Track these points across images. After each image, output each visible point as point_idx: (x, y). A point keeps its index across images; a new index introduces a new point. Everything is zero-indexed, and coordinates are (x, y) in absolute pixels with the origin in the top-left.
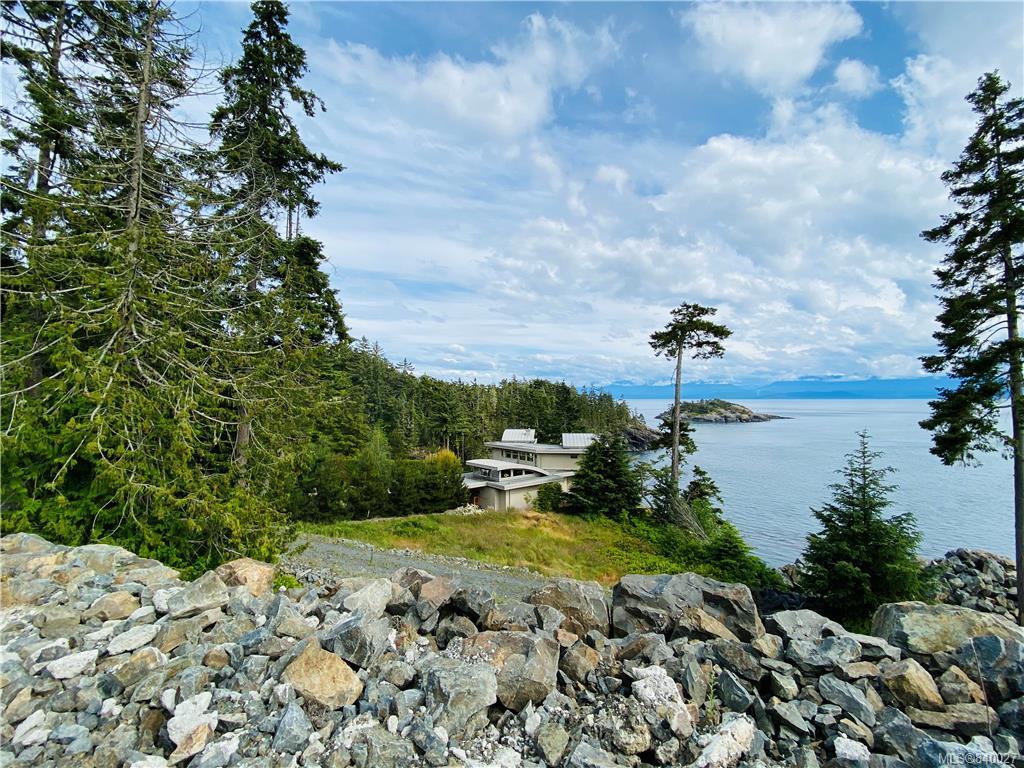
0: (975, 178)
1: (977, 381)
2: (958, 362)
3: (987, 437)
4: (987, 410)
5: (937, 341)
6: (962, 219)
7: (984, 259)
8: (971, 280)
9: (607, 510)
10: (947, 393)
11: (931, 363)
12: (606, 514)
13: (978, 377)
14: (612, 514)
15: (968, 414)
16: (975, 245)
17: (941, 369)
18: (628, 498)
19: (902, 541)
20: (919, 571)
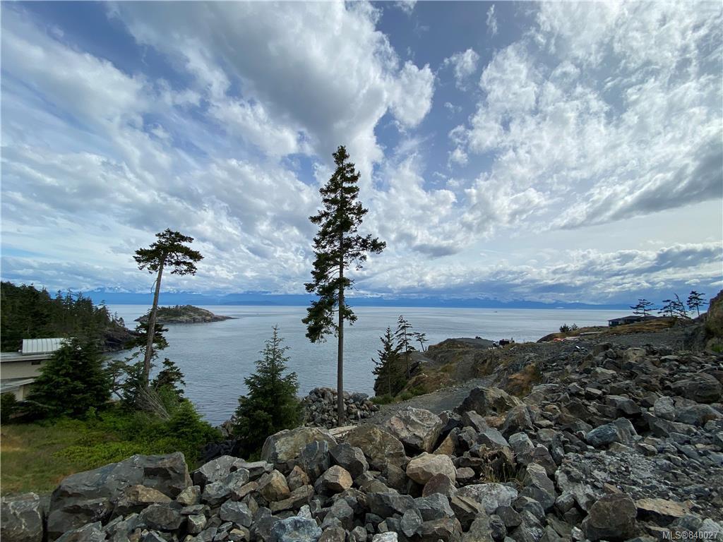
0: (333, 196)
1: (326, 298)
2: (320, 288)
3: (329, 326)
4: (330, 313)
5: (312, 276)
6: (326, 214)
7: (333, 237)
8: (328, 246)
9: (71, 411)
10: (314, 304)
11: (309, 287)
12: (70, 415)
13: (327, 295)
14: (79, 414)
15: (322, 315)
16: (330, 229)
17: (313, 291)
18: (97, 395)
19: (290, 391)
20: (296, 406)
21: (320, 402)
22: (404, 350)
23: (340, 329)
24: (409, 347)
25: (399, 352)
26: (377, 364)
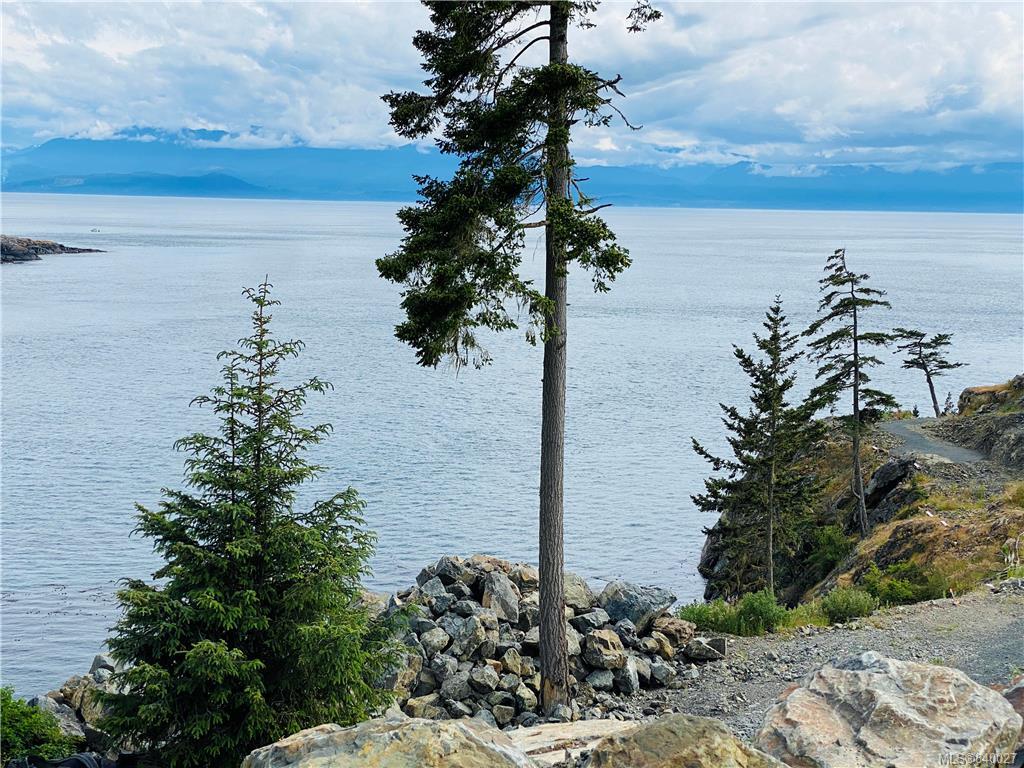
1: (488, 163)
2: (457, 114)
3: (501, 295)
4: (502, 233)
5: (420, 57)
10: (433, 190)
11: (408, 112)
13: (492, 152)
15: (469, 240)
17: (426, 130)
19: (334, 563)
20: (363, 629)
21: (465, 614)
22: (844, 404)
23: (550, 306)
24: (867, 392)
25: (819, 415)
26: (717, 463)
